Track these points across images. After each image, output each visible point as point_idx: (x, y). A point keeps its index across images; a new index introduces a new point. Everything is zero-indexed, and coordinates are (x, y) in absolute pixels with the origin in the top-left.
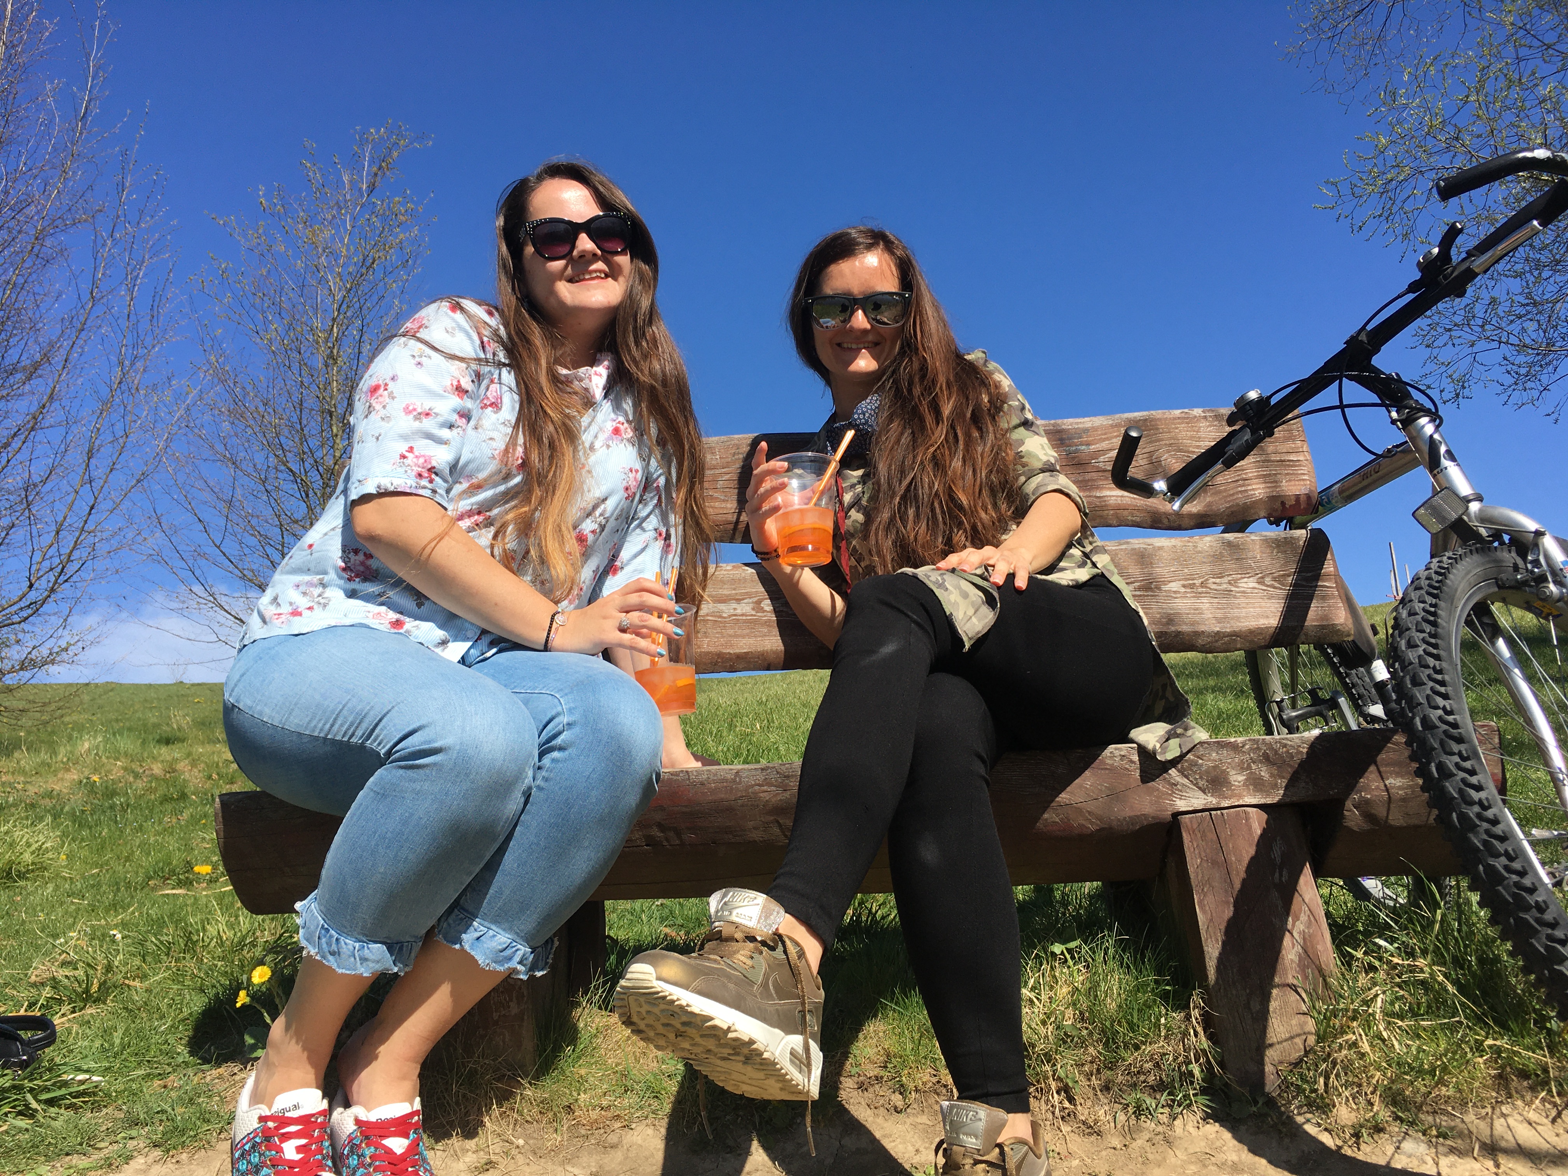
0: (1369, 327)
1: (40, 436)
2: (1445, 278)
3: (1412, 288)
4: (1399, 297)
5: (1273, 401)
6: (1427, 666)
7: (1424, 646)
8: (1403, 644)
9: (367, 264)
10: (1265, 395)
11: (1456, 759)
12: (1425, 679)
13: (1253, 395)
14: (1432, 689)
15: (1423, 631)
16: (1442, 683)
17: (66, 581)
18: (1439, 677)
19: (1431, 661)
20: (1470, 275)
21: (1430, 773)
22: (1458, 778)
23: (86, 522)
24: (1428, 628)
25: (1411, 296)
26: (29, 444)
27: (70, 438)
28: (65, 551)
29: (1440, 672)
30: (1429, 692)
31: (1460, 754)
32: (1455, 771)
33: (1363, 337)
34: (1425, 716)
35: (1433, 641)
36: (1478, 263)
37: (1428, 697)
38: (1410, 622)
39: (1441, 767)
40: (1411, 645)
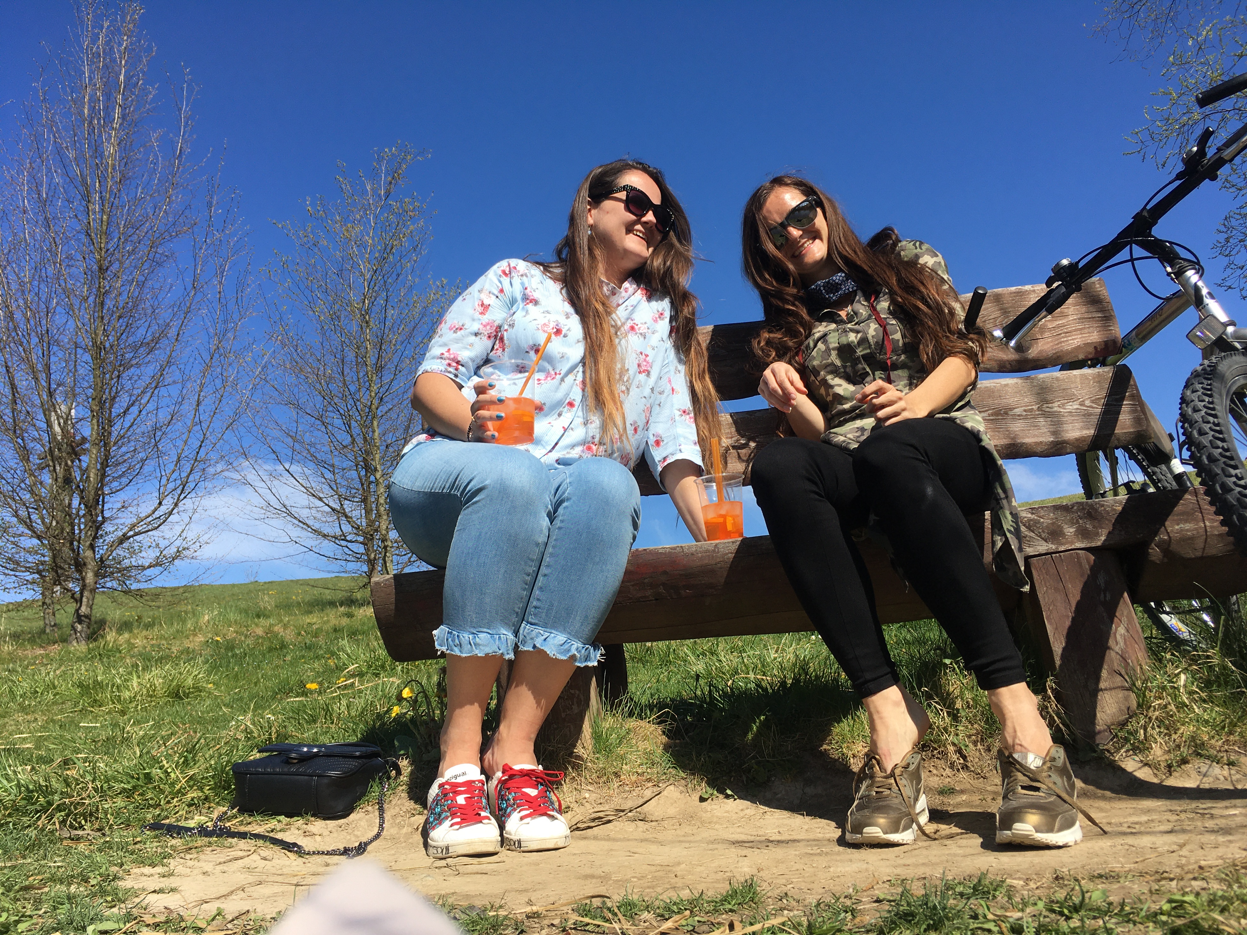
0: (1148, 207)
1: (163, 391)
2: (1202, 167)
3: (1179, 177)
4: (1170, 183)
5: (1081, 265)
6: (1208, 422)
7: (1205, 410)
8: (1190, 411)
9: (388, 250)
10: (1074, 261)
11: (1234, 479)
12: (1208, 430)
13: (1065, 262)
14: (1213, 436)
15: (1203, 401)
16: (1220, 432)
17: (185, 497)
18: (1218, 428)
19: (1211, 419)
20: (1220, 162)
21: (1215, 490)
22: (1236, 492)
23: (198, 453)
24: (1207, 399)
25: (1178, 183)
26: (155, 398)
27: (185, 392)
28: (184, 475)
29: (1218, 425)
30: (1211, 438)
31: (1236, 476)
32: (1233, 487)
33: (1145, 214)
34: (1209, 454)
35: (1211, 406)
36: (1227, 153)
37: (1211, 441)
38: (1194, 396)
39: (1223, 486)
40: (1196, 410)
